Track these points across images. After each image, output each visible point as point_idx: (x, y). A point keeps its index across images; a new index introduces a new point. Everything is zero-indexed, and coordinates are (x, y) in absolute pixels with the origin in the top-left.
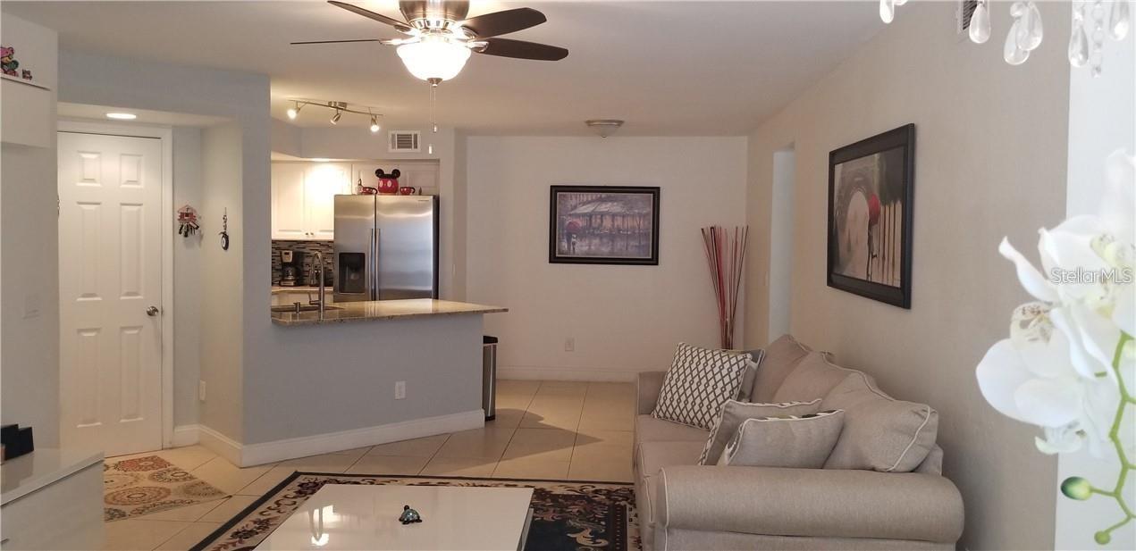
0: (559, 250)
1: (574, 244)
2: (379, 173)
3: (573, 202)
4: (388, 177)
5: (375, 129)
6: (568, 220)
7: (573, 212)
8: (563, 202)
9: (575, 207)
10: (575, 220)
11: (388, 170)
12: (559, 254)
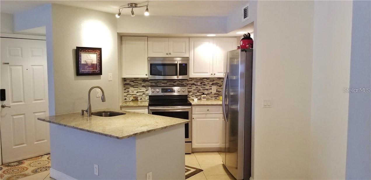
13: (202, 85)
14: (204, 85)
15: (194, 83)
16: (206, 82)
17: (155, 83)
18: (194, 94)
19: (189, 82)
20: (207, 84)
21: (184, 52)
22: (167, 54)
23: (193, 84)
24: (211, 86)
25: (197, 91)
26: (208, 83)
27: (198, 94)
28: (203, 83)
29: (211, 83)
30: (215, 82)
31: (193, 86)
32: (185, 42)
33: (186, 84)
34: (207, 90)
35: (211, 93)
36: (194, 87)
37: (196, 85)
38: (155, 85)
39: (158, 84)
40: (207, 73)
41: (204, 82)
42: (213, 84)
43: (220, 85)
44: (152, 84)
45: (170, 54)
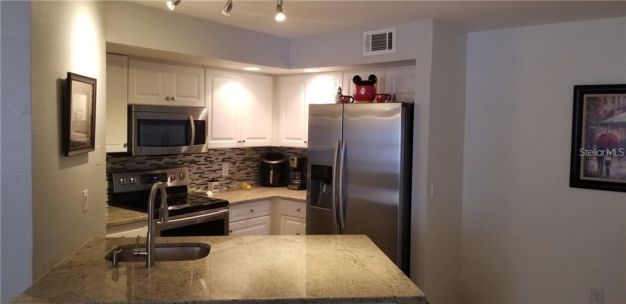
0: (585, 171)
1: (608, 163)
2: (357, 80)
3: (609, 107)
4: (365, 83)
5: (280, 17)
6: (600, 132)
7: (609, 120)
8: (592, 107)
9: (612, 114)
10: (610, 131)
11: (365, 77)
12: (585, 176)
13: (207, 163)
14: (211, 162)
15: (194, 158)
16: (213, 156)
17: (122, 163)
18: (195, 182)
19: (187, 157)
20: (215, 160)
21: (196, 96)
22: (167, 99)
23: (193, 162)
24: (221, 163)
25: (199, 175)
26: (217, 157)
27: (201, 181)
28: (208, 159)
29: (221, 158)
30: (226, 156)
31: (192, 165)
32: (199, 76)
33: (181, 163)
34: (215, 171)
35: (221, 177)
36: (194, 168)
37: (198, 163)
38: (122, 167)
39: (127, 165)
40: (232, 139)
41: (211, 156)
42: (223, 160)
43: (233, 161)
44: (114, 165)
45: (173, 99)
